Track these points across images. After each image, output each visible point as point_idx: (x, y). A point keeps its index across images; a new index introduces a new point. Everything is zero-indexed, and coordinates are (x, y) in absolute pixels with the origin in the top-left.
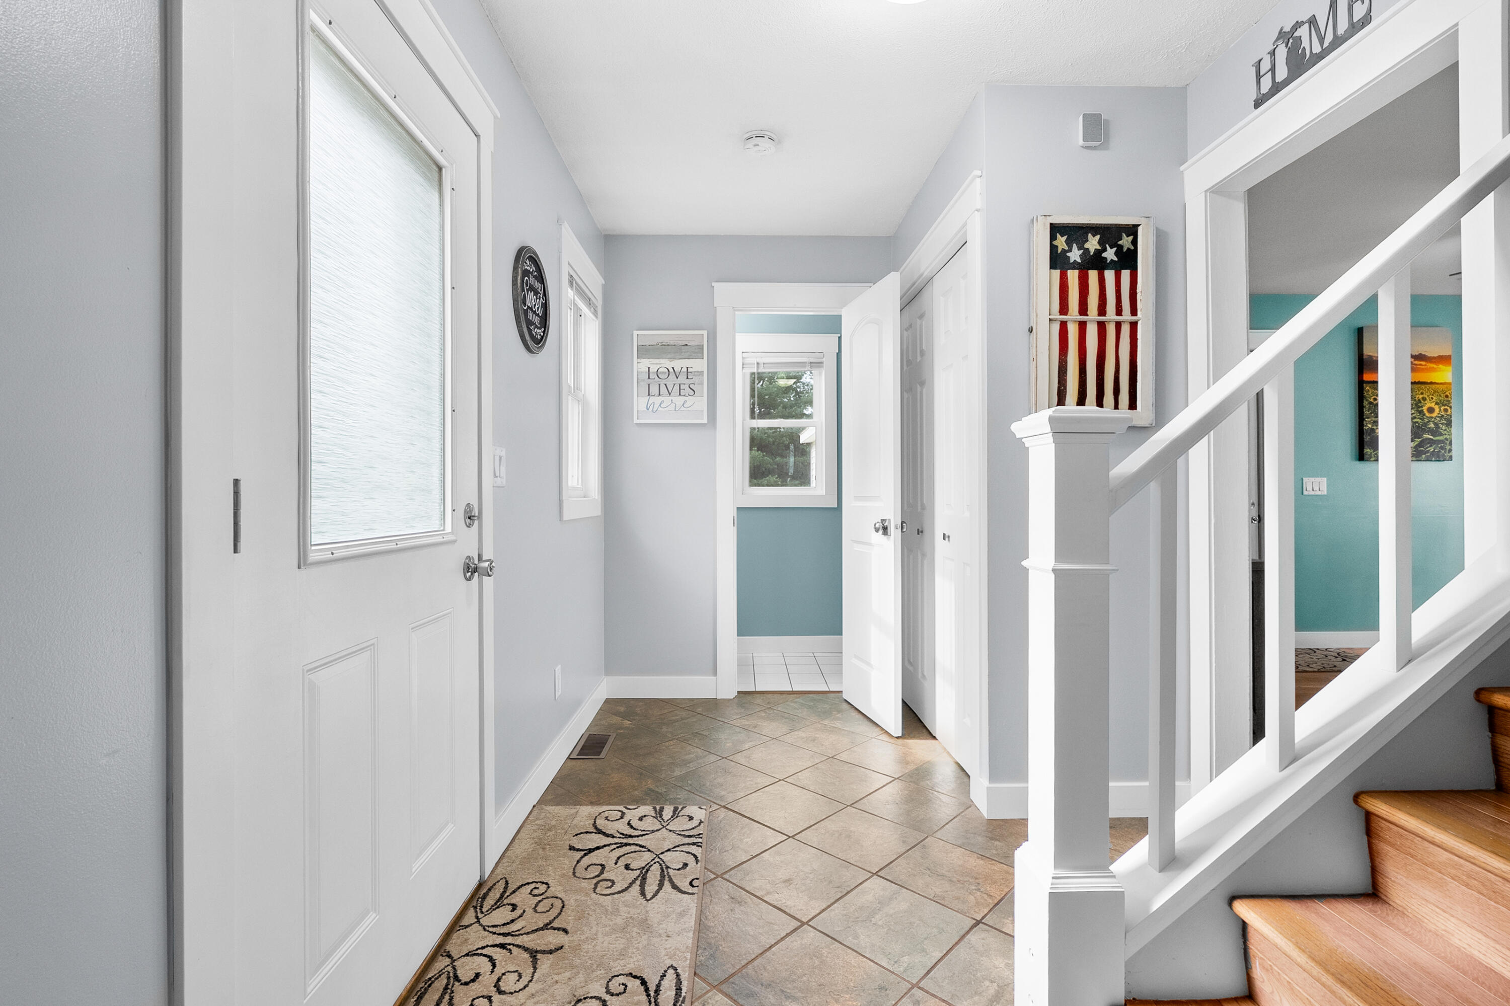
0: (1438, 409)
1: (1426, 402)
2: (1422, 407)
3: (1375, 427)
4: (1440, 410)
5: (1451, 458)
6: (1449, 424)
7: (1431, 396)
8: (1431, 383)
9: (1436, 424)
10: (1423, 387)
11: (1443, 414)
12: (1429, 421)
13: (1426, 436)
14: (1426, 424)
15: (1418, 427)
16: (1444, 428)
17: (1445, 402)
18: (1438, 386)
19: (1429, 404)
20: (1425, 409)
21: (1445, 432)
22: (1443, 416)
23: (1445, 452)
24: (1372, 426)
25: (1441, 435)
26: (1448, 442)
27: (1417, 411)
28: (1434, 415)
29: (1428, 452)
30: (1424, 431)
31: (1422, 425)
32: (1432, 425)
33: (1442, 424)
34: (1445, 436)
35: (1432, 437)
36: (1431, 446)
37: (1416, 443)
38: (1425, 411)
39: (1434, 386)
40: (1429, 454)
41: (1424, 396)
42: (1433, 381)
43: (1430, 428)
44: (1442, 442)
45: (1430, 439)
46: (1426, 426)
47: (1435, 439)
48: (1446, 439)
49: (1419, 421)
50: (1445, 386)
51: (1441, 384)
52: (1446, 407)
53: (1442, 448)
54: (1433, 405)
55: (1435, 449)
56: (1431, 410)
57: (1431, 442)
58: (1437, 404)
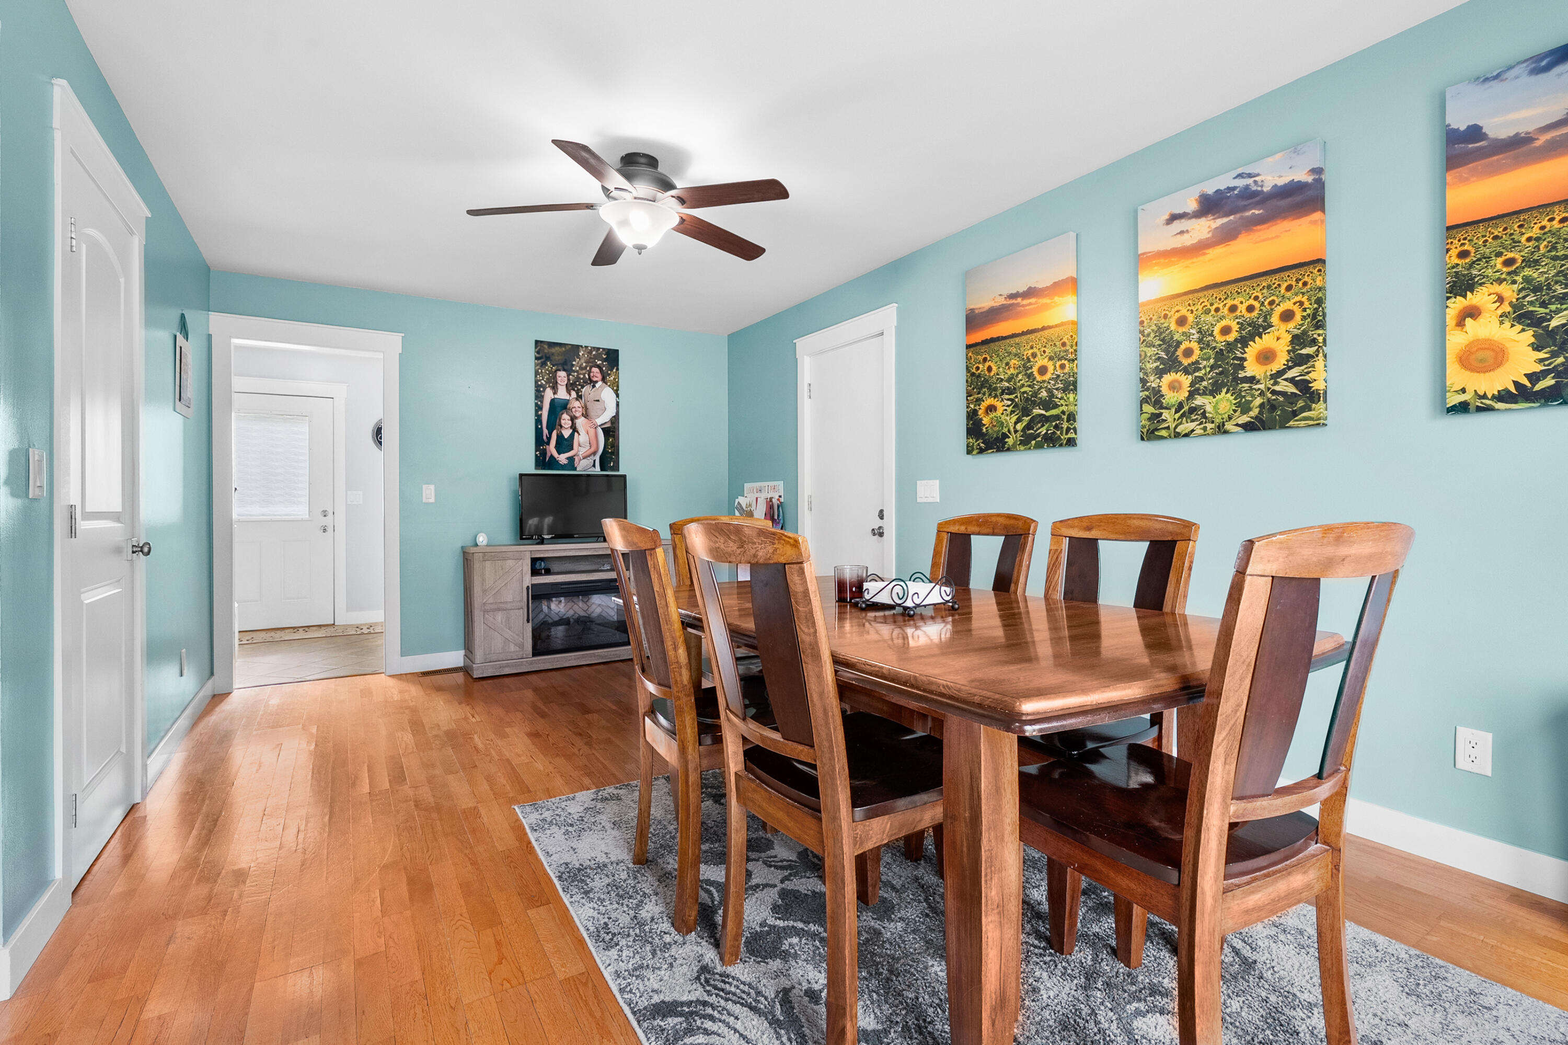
0: (1053, 367)
1: (1037, 359)
2: (1031, 368)
3: (977, 408)
4: (1055, 369)
5: (1071, 443)
6: (1071, 386)
7: (1043, 349)
8: (1044, 329)
9: (1049, 391)
10: (1033, 336)
11: (1058, 373)
12: (1041, 388)
13: (1037, 411)
14: (1035, 394)
15: (1027, 399)
16: (1059, 396)
17: (1062, 354)
18: (1051, 331)
19: (1041, 361)
20: (1035, 370)
21: (1062, 401)
22: (1058, 376)
23: (1061, 433)
24: (975, 406)
25: (1056, 406)
26: (1065, 417)
27: (1026, 374)
28: (1047, 377)
29: (1038, 435)
30: (1034, 404)
31: (1032, 396)
32: (1044, 394)
33: (1057, 389)
34: (1061, 409)
35: (1043, 412)
36: (1043, 426)
37: (1024, 424)
38: (1036, 374)
39: (1046, 332)
40: (1039, 439)
41: (1035, 350)
42: (1046, 325)
43: (1041, 398)
44: (1057, 417)
45: (1042, 415)
46: (1036, 397)
47: (1047, 414)
48: (1063, 412)
49: (1027, 389)
50: (1063, 328)
51: (1056, 326)
52: (1063, 361)
53: (1056, 427)
54: (1045, 362)
55: (1047, 430)
56: (1043, 370)
57: (1044, 419)
58: (1051, 359)
